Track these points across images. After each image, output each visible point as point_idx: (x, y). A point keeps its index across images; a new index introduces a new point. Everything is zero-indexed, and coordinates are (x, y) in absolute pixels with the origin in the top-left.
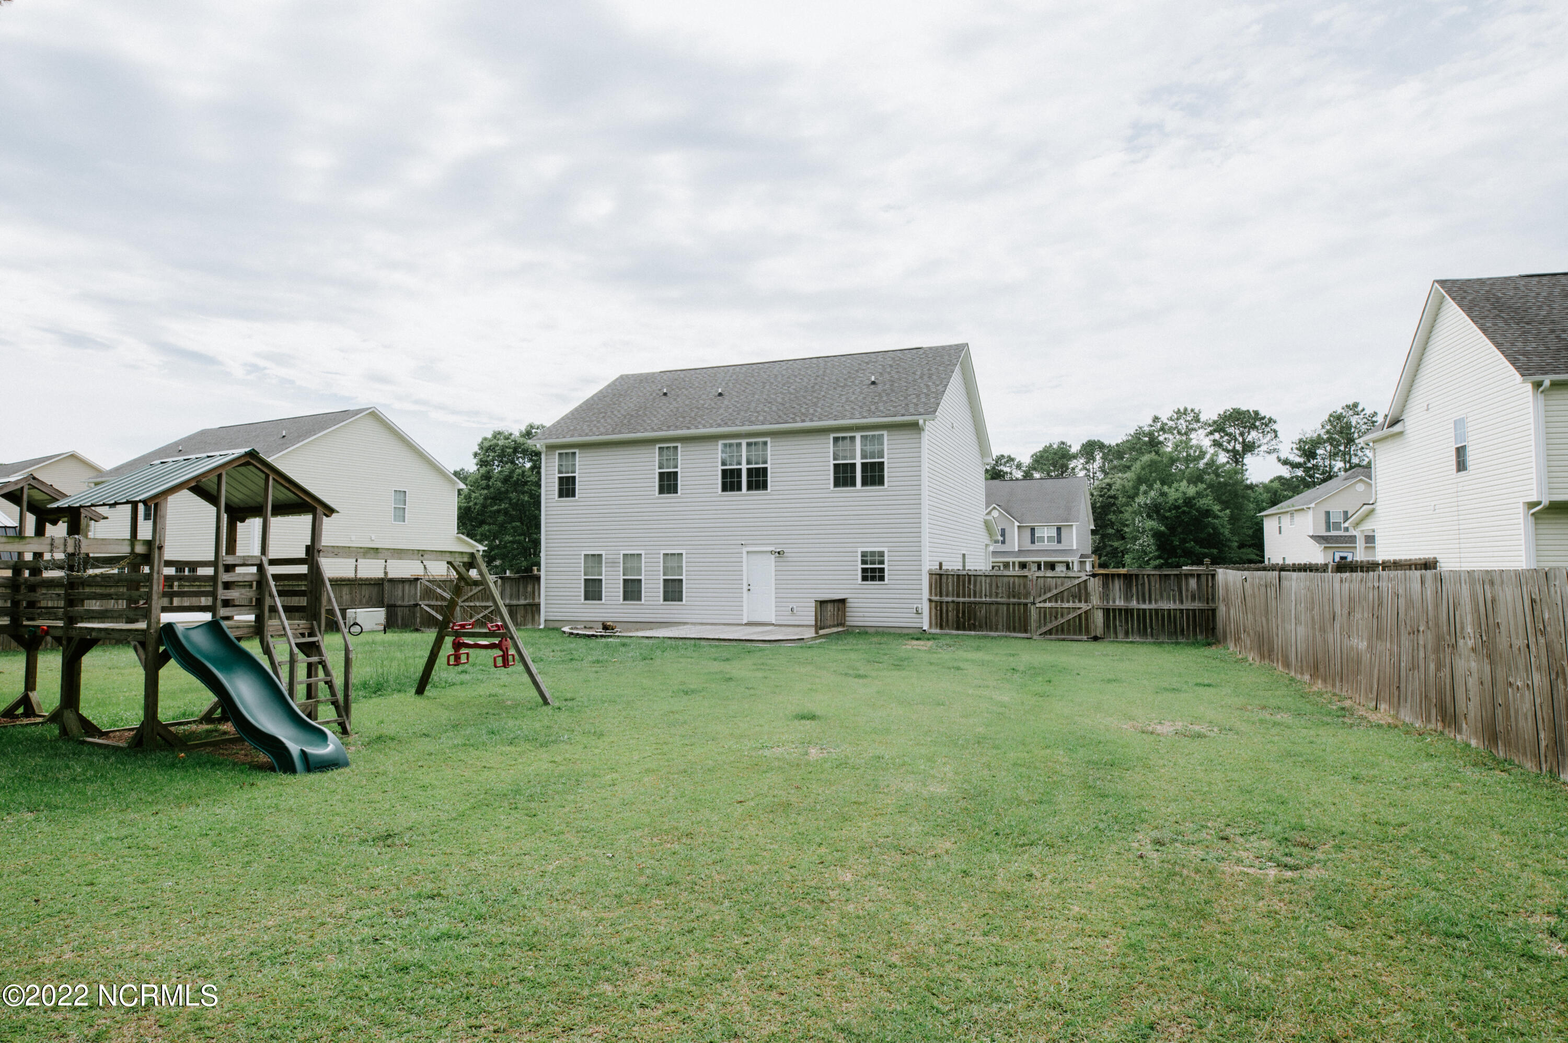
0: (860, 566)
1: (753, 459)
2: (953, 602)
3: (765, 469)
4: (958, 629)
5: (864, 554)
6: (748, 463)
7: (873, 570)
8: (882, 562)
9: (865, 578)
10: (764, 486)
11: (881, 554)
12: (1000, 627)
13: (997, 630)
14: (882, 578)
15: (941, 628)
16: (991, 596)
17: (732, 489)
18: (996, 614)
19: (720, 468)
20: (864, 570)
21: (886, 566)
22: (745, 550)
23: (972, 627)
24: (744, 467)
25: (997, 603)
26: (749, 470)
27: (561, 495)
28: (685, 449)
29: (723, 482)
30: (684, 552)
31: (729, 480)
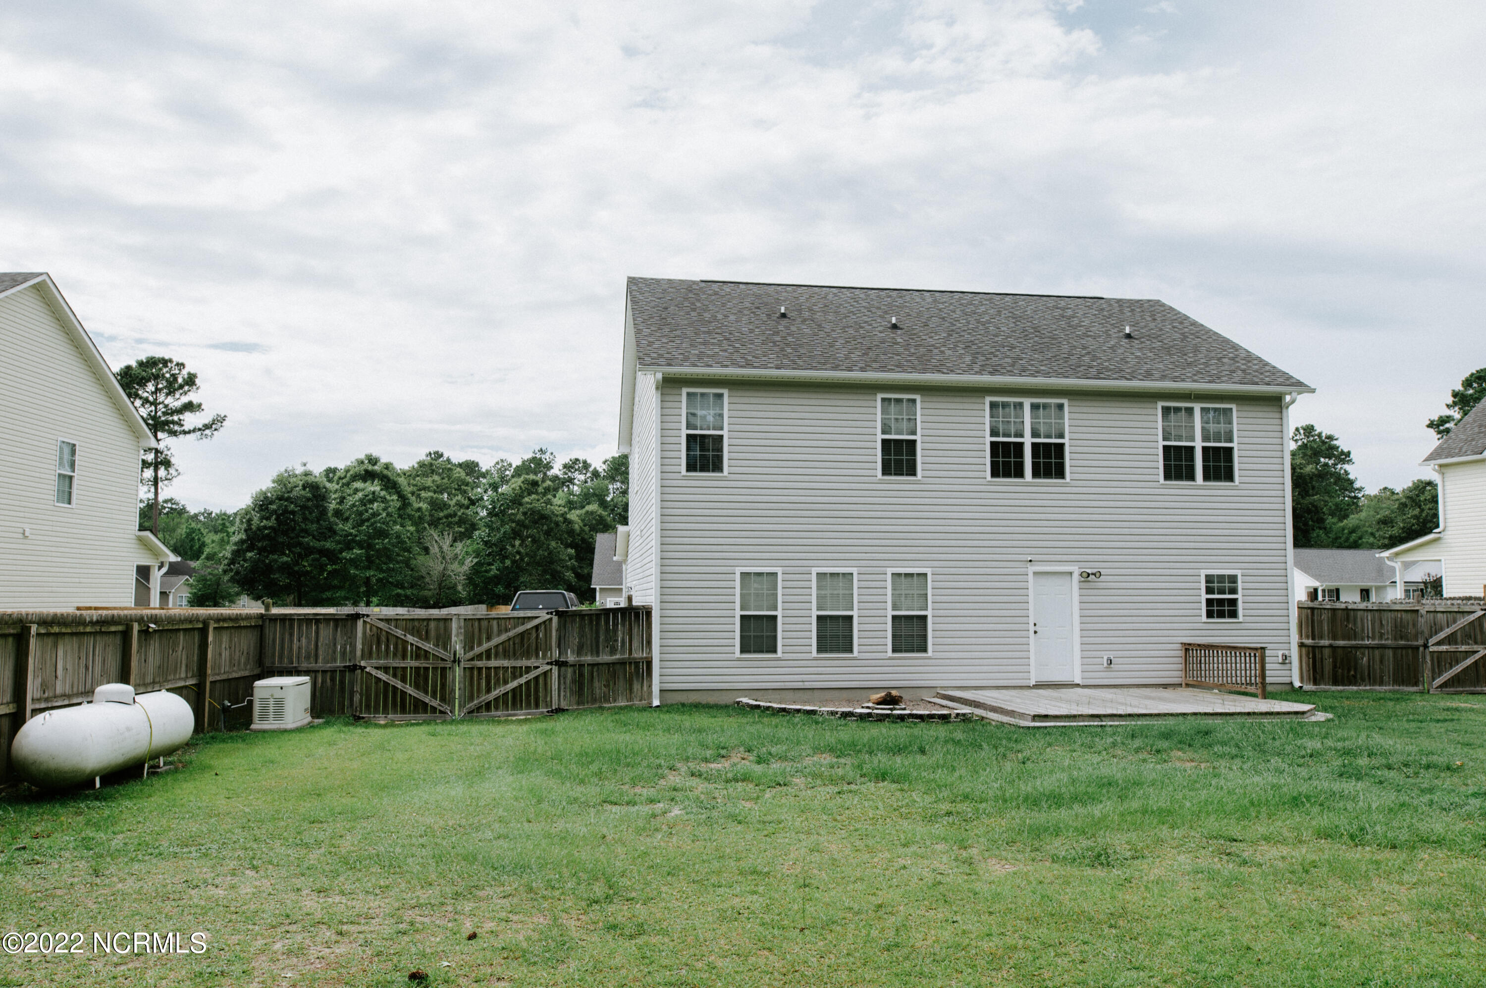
0: (1204, 596)
1: (1042, 430)
2: (1331, 646)
3: (1061, 446)
4: (1335, 683)
5: (1209, 579)
6: (1035, 434)
7: (1220, 602)
8: (1234, 591)
9: (1210, 614)
10: (1060, 473)
11: (1233, 579)
12: (1386, 678)
13: (1381, 683)
14: (1233, 614)
15: (1315, 683)
16: (1373, 638)
17: (1007, 475)
18: (1381, 662)
19: (989, 439)
20: (1209, 602)
21: (1239, 596)
22: (1032, 569)
23: (1352, 681)
24: (1028, 441)
25: (1384, 647)
26: (1035, 446)
27: (691, 467)
28: (927, 405)
29: (992, 462)
30: (928, 571)
31: (1001, 459)
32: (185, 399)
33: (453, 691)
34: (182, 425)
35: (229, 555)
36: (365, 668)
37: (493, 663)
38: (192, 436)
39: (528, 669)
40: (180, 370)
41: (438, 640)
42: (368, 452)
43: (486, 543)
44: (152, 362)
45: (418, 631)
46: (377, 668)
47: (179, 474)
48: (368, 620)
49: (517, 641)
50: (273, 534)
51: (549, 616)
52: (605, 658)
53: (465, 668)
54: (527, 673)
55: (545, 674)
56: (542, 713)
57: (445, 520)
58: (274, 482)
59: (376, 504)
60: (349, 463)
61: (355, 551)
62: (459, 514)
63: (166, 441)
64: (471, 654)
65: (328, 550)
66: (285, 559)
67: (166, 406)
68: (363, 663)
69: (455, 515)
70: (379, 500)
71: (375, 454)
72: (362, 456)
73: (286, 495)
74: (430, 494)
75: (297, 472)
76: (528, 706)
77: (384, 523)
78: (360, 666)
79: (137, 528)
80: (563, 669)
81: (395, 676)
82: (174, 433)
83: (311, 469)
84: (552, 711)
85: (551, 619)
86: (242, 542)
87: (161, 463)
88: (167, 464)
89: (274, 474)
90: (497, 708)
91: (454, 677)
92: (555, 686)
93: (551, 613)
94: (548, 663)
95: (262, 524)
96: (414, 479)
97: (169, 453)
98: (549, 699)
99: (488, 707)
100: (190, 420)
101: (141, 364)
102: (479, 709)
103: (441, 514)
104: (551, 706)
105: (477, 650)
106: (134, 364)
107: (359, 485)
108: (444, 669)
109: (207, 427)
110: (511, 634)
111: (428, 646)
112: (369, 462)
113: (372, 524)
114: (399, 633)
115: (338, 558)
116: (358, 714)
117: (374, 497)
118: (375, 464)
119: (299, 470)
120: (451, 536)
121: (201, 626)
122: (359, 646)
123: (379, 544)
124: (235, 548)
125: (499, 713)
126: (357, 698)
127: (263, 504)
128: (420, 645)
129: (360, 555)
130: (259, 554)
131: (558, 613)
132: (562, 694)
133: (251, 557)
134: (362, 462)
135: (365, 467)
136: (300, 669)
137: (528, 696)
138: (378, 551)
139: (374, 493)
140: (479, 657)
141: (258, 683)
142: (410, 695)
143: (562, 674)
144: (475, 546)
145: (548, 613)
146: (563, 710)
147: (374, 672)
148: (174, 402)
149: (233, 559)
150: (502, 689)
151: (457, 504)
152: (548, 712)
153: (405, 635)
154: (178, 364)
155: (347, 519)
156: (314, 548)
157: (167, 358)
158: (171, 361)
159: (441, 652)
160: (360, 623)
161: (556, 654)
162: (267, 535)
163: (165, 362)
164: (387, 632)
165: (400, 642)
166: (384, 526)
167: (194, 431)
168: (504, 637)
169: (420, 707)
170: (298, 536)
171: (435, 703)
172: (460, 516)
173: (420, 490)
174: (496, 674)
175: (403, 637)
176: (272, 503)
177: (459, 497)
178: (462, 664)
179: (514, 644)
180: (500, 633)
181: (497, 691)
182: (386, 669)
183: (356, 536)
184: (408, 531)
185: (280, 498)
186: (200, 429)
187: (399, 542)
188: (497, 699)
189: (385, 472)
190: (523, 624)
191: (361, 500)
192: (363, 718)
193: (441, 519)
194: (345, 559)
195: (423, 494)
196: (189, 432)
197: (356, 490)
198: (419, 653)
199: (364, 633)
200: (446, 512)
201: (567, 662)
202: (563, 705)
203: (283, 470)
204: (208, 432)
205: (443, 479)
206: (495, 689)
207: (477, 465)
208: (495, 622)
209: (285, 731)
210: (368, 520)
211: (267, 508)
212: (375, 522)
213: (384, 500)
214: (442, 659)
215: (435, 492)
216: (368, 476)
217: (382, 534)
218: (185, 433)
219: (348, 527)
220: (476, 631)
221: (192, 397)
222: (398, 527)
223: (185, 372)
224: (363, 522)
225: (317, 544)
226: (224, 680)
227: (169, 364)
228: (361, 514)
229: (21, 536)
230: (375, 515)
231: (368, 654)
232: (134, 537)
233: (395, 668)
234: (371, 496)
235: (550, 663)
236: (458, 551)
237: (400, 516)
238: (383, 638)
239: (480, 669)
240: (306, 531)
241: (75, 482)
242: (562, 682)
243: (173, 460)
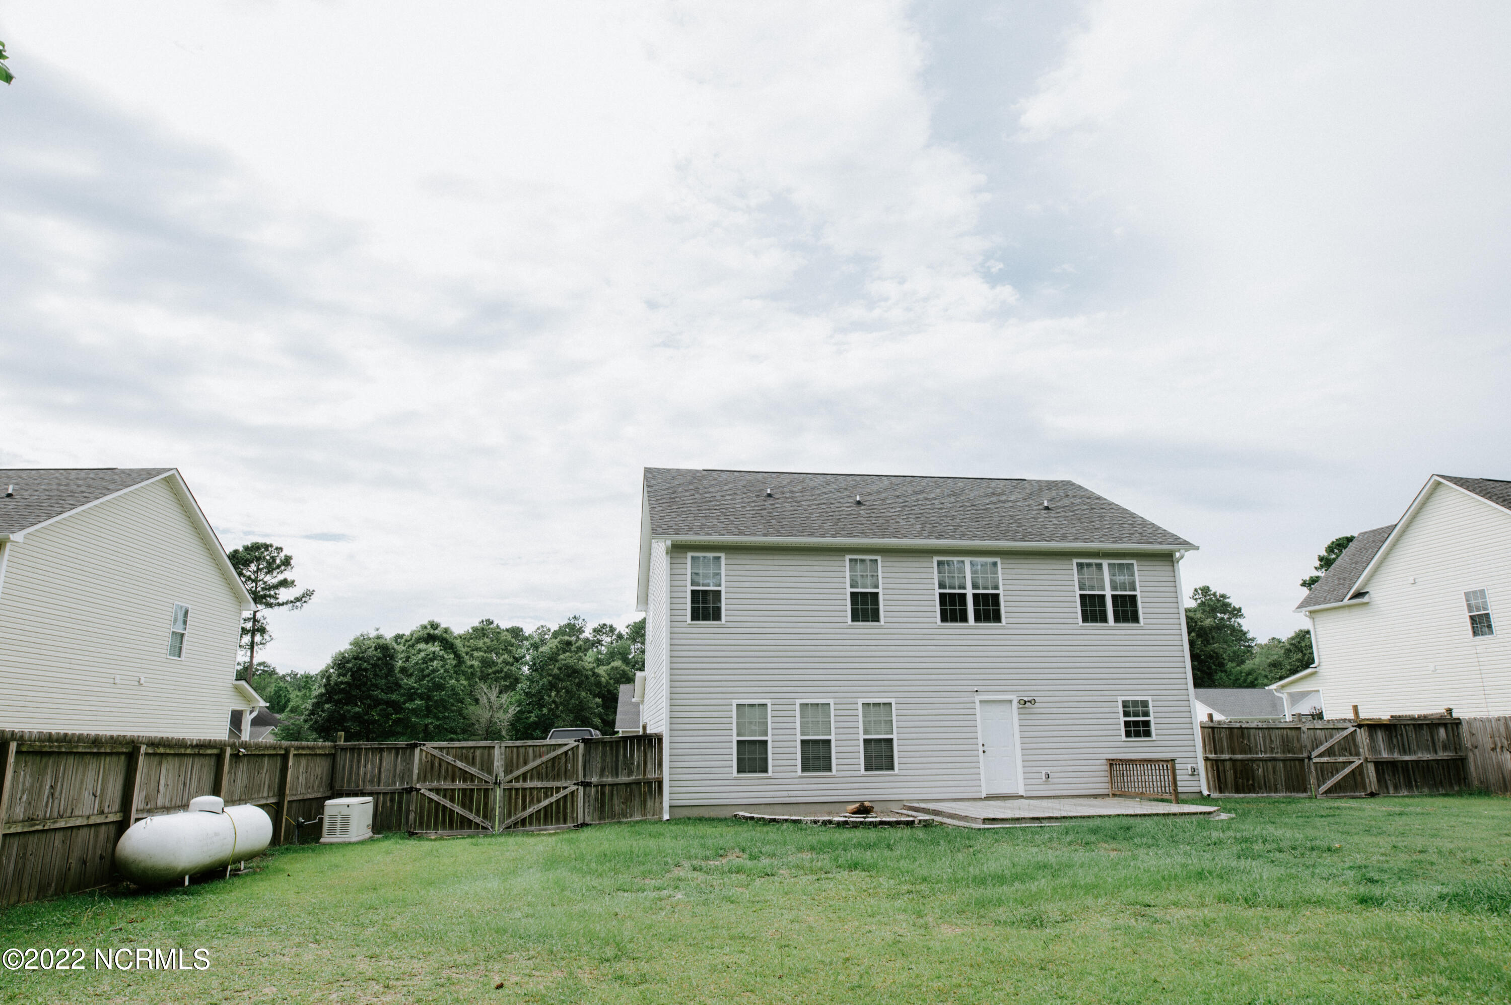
0: (1123, 719)
1: (981, 582)
2: (1231, 759)
3: (996, 596)
4: (1237, 791)
5: (1125, 704)
6: (975, 586)
7: (1136, 724)
8: (1146, 714)
9: (1128, 734)
10: (997, 618)
11: (1145, 704)
12: (1279, 786)
13: (1276, 791)
14: (1148, 734)
15: (1221, 791)
16: (1265, 752)
17: (954, 620)
18: (1274, 772)
19: (938, 591)
20: (1127, 724)
21: (1150, 718)
22: (978, 698)
23: (1251, 789)
24: (969, 592)
25: (1275, 760)
26: (975, 596)
27: (694, 617)
28: (887, 564)
29: (941, 610)
30: (893, 701)
31: (948, 608)
32: (281, 577)
33: (494, 809)
34: (278, 598)
35: (310, 707)
36: (420, 789)
37: (529, 784)
38: (285, 607)
39: (558, 789)
40: (279, 553)
41: (482, 765)
42: (431, 619)
43: (527, 694)
44: (256, 547)
45: (466, 758)
46: (430, 790)
47: (272, 639)
48: (424, 748)
49: (550, 764)
50: (348, 688)
51: (576, 743)
52: (623, 779)
53: (504, 789)
54: (557, 792)
55: (573, 793)
56: (569, 827)
57: (493, 675)
58: (351, 644)
59: (435, 662)
60: (414, 628)
61: (416, 702)
62: (505, 670)
63: (264, 613)
64: (510, 777)
65: (393, 701)
66: (357, 709)
67: (265, 583)
68: (418, 786)
69: (501, 671)
70: (439, 658)
71: (437, 620)
72: (425, 622)
73: (361, 655)
74: (481, 654)
75: (371, 636)
76: (558, 822)
77: (441, 678)
78: (416, 789)
79: (235, 678)
80: (588, 789)
81: (445, 796)
82: (270, 605)
83: (383, 633)
84: (578, 826)
85: (578, 746)
86: (322, 695)
87: (258, 630)
88: (262, 631)
89: (351, 638)
90: (531, 824)
91: (495, 796)
92: (581, 804)
93: (578, 741)
94: (575, 784)
95: (339, 680)
96: (468, 642)
97: (264, 622)
98: (575, 815)
99: (523, 822)
100: (284, 594)
101: (246, 549)
102: (515, 825)
103: (490, 671)
104: (577, 821)
105: (516, 773)
106: (241, 549)
107: (422, 646)
108: (487, 790)
109: (298, 599)
110: (544, 759)
111: (473, 770)
112: (431, 627)
113: (432, 679)
114: (450, 759)
115: (402, 708)
116: (412, 830)
117: (434, 657)
118: (436, 628)
119: (373, 634)
120: (497, 689)
121: (283, 752)
122: (416, 771)
123: (436, 695)
124: (315, 700)
125: (532, 828)
126: (412, 816)
127: (341, 663)
128: (467, 770)
129: (421, 705)
130: (336, 705)
131: (584, 740)
132: (587, 810)
133: (328, 708)
134: (426, 627)
135: (428, 631)
136: (364, 791)
137: (558, 812)
138: (436, 701)
139: (434, 653)
140: (517, 779)
141: (328, 802)
142: (457, 813)
143: (587, 793)
144: (518, 697)
145: (575, 741)
146: (587, 825)
147: (427, 793)
148: (271, 580)
149: (313, 710)
150: (535, 807)
151: (503, 662)
152: (574, 826)
153: (455, 761)
154: (277, 548)
155: (411, 675)
156: (382, 699)
157: (268, 543)
158: (271, 546)
159: (485, 776)
160: (417, 751)
161: (581, 778)
162: (344, 689)
163: (267, 547)
164: (440, 759)
165: (450, 767)
166: (442, 681)
167: (287, 603)
168: (538, 762)
169: (465, 824)
170: (369, 690)
171: (478, 820)
172: (506, 672)
173: (473, 650)
174: (531, 794)
175: (453, 763)
176: (348, 662)
177: (506, 656)
178: (502, 786)
179: (547, 768)
180: (535, 758)
181: (531, 809)
182: (437, 791)
183: (418, 689)
184: (462, 685)
185: (356, 658)
186: (292, 602)
187: (454, 694)
188: (531, 816)
189: (445, 635)
190: (554, 750)
191: (423, 659)
192: (417, 834)
193: (489, 675)
194: (408, 709)
195: (476, 654)
196: (283, 604)
197: (420, 651)
198: (466, 776)
199: (421, 760)
200: (494, 669)
201: (591, 783)
202: (588, 820)
203: (359, 634)
204: (298, 604)
205: (492, 641)
206: (530, 807)
207: (521, 630)
208: (531, 749)
209: (350, 843)
210: (428, 675)
211: (344, 667)
212: (434, 677)
213: (442, 659)
214: (486, 782)
215: (485, 652)
216: (430, 638)
217: (440, 687)
218: (279, 605)
219: (411, 682)
220: (515, 756)
221: (288, 575)
222: (454, 681)
223: (282, 555)
224: (424, 677)
225: (383, 696)
226: (299, 800)
227: (270, 549)
228: (423, 670)
229: (137, 683)
230: (434, 671)
231: (423, 778)
232: (231, 685)
233: (445, 790)
234: (431, 656)
235: (577, 784)
236: (503, 701)
237: (456, 672)
238: (436, 764)
239: (517, 790)
240: (376, 686)
241: (186, 638)
242: (587, 800)
243: (268, 628)
